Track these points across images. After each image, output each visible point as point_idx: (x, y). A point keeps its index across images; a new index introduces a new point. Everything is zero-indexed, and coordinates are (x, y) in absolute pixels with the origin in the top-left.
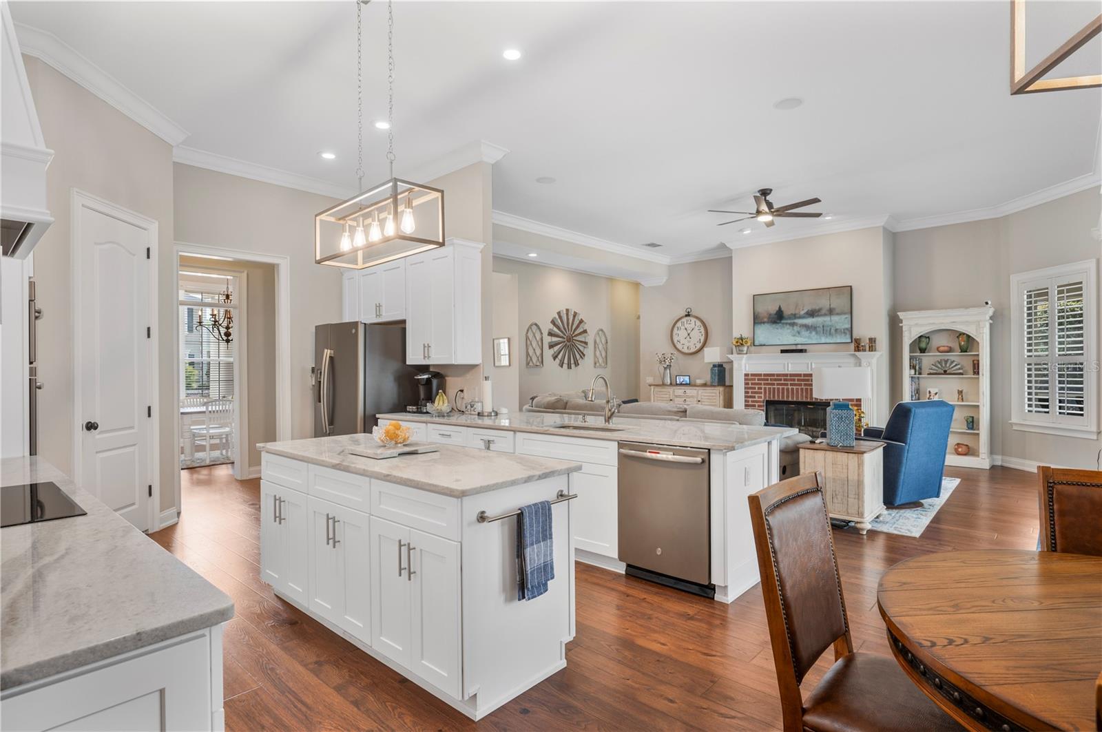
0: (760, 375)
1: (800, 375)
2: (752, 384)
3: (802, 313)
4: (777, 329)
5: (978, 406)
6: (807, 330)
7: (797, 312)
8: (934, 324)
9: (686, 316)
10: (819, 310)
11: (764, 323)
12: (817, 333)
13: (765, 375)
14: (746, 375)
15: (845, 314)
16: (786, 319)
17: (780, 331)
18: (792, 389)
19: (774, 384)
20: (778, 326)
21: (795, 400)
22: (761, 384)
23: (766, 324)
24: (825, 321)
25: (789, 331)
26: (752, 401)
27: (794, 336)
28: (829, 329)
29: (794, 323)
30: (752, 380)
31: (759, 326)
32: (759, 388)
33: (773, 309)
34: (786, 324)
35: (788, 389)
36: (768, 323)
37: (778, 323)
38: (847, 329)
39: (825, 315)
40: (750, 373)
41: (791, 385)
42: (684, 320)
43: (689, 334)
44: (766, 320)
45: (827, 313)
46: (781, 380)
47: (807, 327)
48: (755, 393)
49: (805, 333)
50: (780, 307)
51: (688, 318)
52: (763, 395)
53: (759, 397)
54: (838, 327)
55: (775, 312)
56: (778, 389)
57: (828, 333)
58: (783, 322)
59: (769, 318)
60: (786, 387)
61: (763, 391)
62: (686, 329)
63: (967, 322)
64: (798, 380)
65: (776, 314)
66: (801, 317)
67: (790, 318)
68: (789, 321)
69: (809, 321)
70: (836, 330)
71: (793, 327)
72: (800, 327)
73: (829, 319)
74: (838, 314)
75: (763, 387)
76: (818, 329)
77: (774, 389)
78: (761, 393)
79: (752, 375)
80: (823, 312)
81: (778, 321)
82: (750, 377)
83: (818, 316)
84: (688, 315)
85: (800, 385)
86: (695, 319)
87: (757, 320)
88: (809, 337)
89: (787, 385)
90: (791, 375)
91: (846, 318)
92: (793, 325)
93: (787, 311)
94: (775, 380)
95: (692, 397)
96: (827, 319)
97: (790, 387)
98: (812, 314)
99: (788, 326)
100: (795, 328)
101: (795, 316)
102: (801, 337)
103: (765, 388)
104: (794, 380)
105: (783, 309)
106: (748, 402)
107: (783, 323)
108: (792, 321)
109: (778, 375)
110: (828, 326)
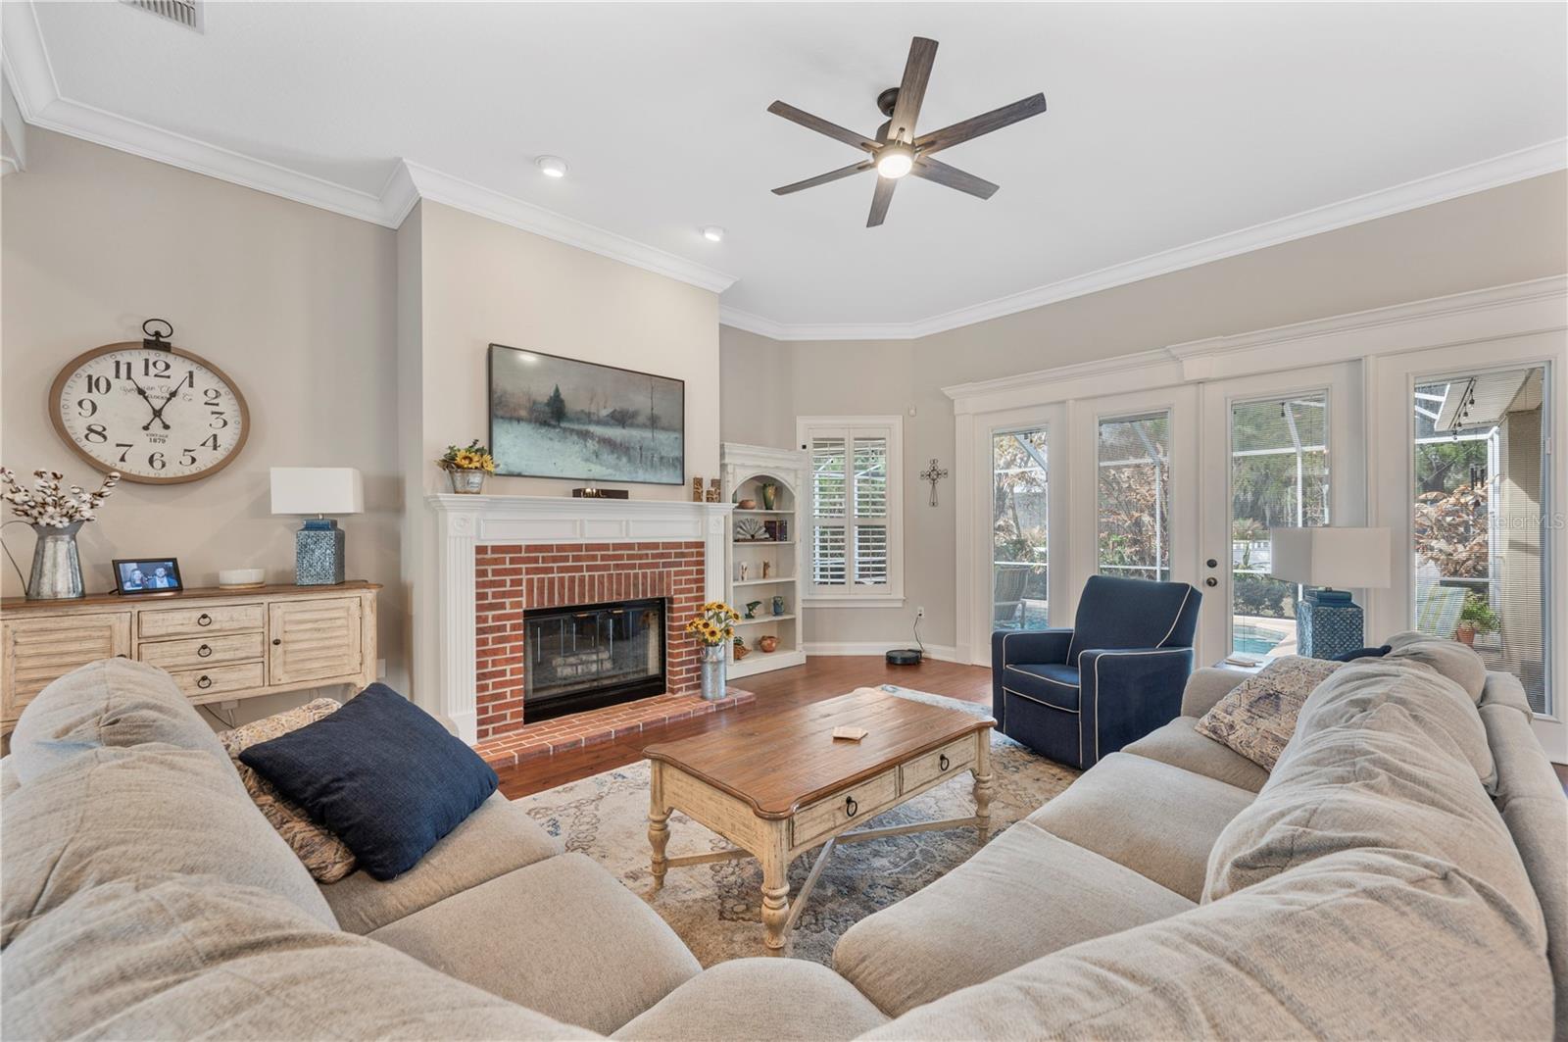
0: (517, 549)
1: (605, 547)
2: (496, 573)
3: (604, 413)
4: (551, 439)
5: (793, 582)
6: (613, 452)
7: (593, 409)
8: (759, 466)
9: (148, 345)
10: (634, 415)
11: (519, 420)
12: (630, 460)
13: (529, 548)
14: (480, 550)
15: (675, 430)
16: (570, 420)
17: (557, 445)
18: (592, 578)
19: (550, 570)
20: (553, 433)
21: (596, 601)
22: (518, 572)
23: (522, 424)
24: (643, 438)
25: (577, 448)
26: (496, 618)
27: (587, 460)
28: (649, 454)
29: (587, 432)
30: (495, 561)
31: (506, 426)
32: (514, 583)
33: (543, 392)
34: (572, 431)
35: (582, 580)
36: (529, 421)
37: (554, 427)
38: (677, 458)
39: (643, 426)
40: (489, 544)
41: (590, 568)
42: (137, 358)
43: (157, 413)
44: (523, 413)
45: (648, 423)
46: (566, 559)
47: (609, 444)
48: (504, 595)
49: (609, 458)
50: (557, 390)
51: (152, 355)
52: (524, 600)
53: (515, 605)
54: (664, 454)
55: (546, 401)
56: (562, 580)
57: (649, 463)
58: (562, 425)
59: (531, 410)
60: (577, 575)
61: (524, 588)
62: (141, 392)
63: (788, 469)
64: (603, 558)
65: (548, 404)
66: (599, 422)
67: (579, 420)
68: (576, 427)
69: (616, 433)
70: (662, 458)
71: (585, 441)
72: (599, 442)
73: (651, 435)
74: (664, 429)
75: (524, 577)
76: (631, 450)
77: (551, 581)
78: (519, 594)
79: (496, 549)
80: (641, 419)
81: (553, 423)
82: (489, 555)
83: (632, 425)
84: (156, 343)
85: (606, 568)
86: (189, 366)
87: (498, 408)
88: (616, 468)
89: (580, 569)
90: (589, 547)
91: (676, 438)
92: (585, 435)
93: (574, 403)
94: (555, 559)
95: (243, 631)
96: (647, 434)
97: (586, 574)
98: (621, 419)
99: (575, 438)
100: (590, 443)
101: (588, 418)
102: (601, 464)
103: (530, 582)
104: (594, 558)
105: (563, 395)
106: (485, 620)
107: (565, 430)
108: (584, 428)
109: (561, 548)
110: (648, 449)
